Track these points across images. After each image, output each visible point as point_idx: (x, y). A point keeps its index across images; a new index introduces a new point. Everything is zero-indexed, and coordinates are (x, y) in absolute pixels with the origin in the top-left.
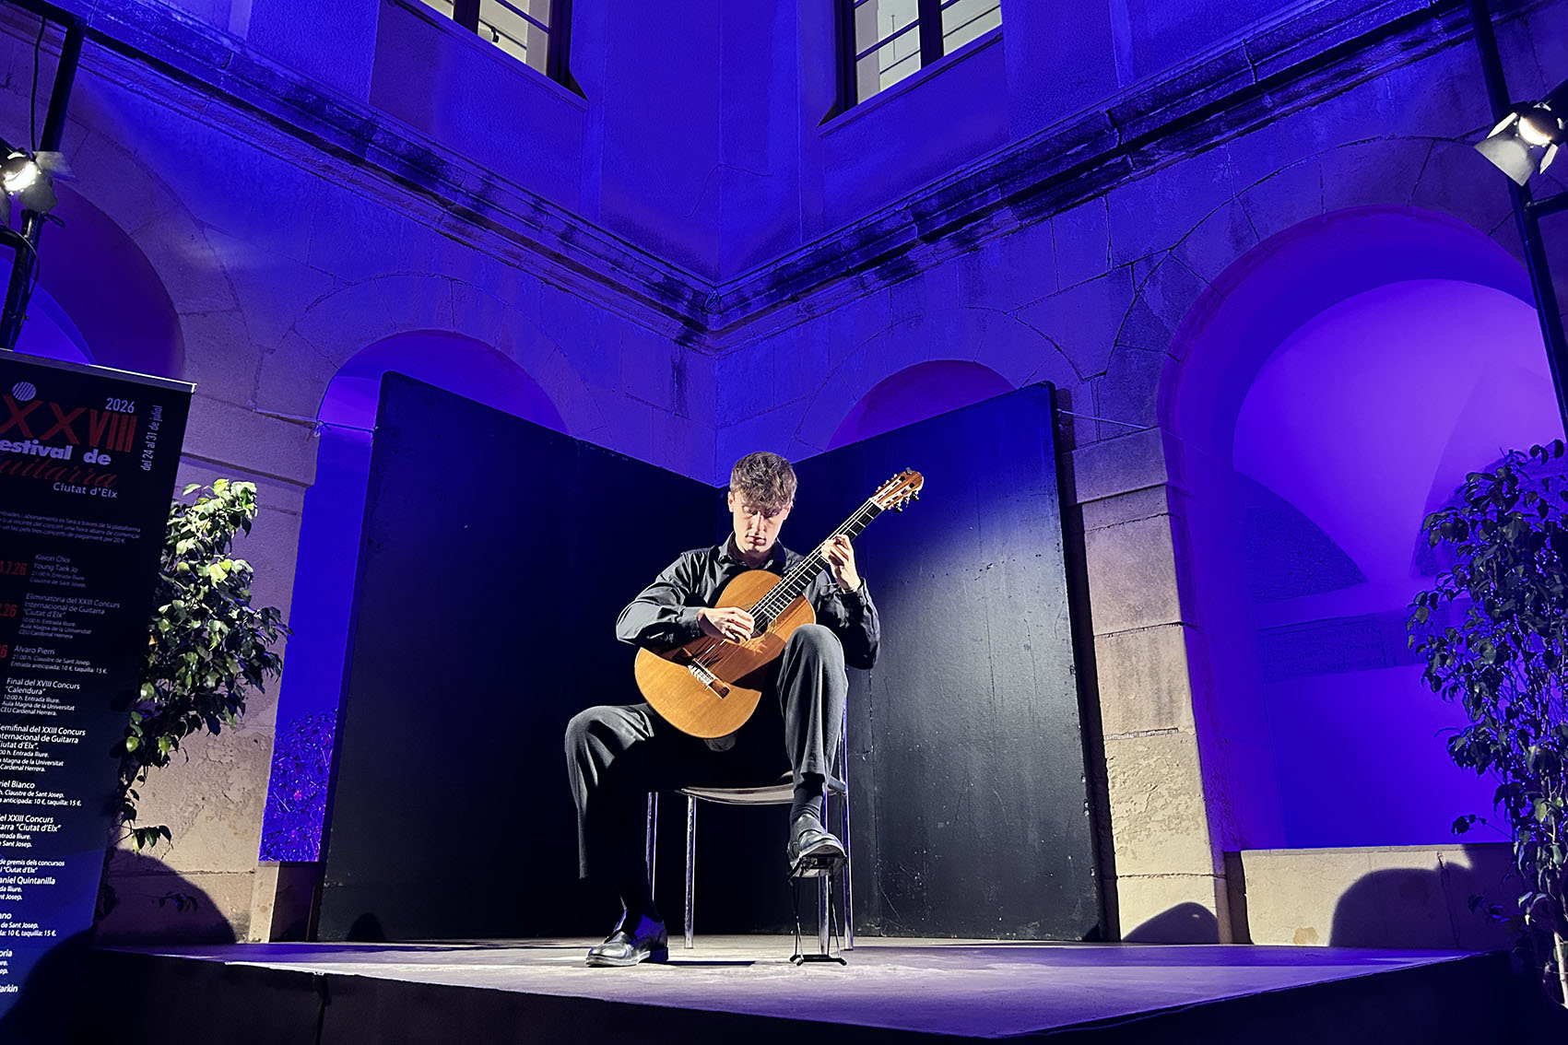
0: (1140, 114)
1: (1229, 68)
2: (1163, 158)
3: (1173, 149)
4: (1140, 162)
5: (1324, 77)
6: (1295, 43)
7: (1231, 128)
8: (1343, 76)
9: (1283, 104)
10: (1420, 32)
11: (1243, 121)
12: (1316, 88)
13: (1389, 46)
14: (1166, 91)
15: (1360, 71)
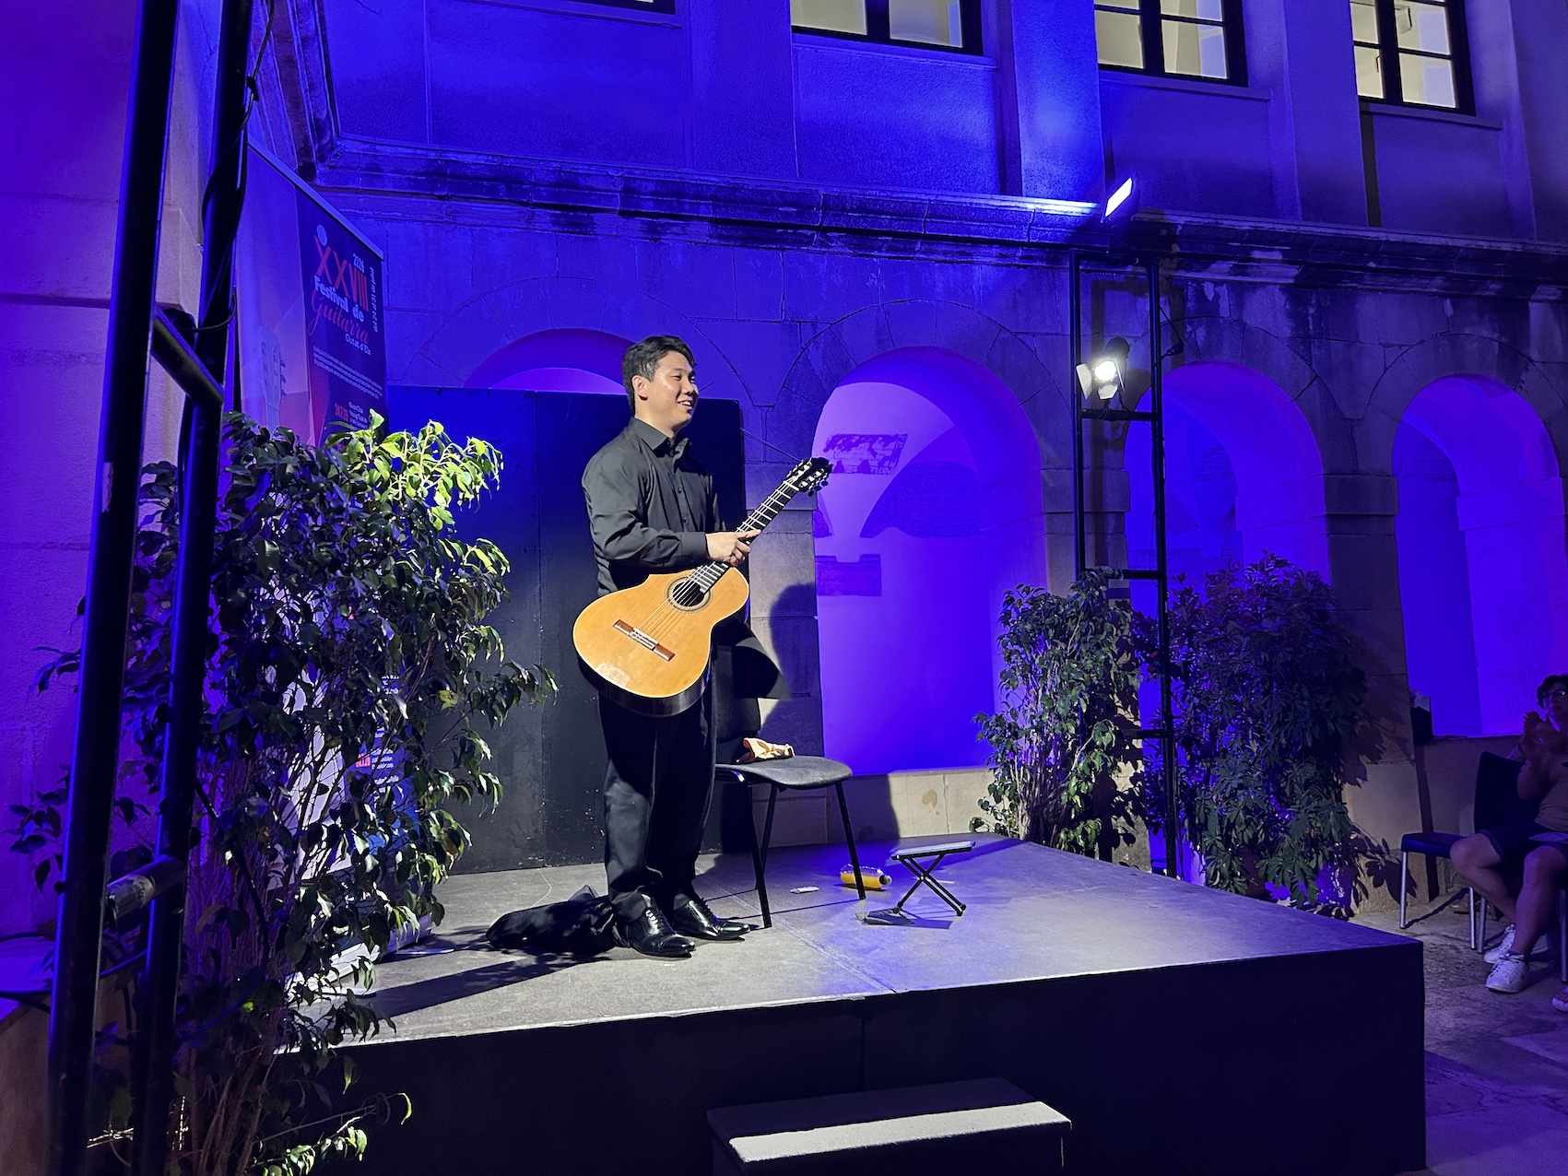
0: (844, 209)
1: (911, 212)
2: (837, 247)
3: (846, 244)
4: (821, 241)
5: (955, 250)
6: (953, 219)
7: (887, 251)
8: (962, 254)
9: (923, 253)
10: (1010, 252)
11: (897, 250)
12: (945, 253)
13: (994, 251)
14: (870, 204)
15: (971, 255)
